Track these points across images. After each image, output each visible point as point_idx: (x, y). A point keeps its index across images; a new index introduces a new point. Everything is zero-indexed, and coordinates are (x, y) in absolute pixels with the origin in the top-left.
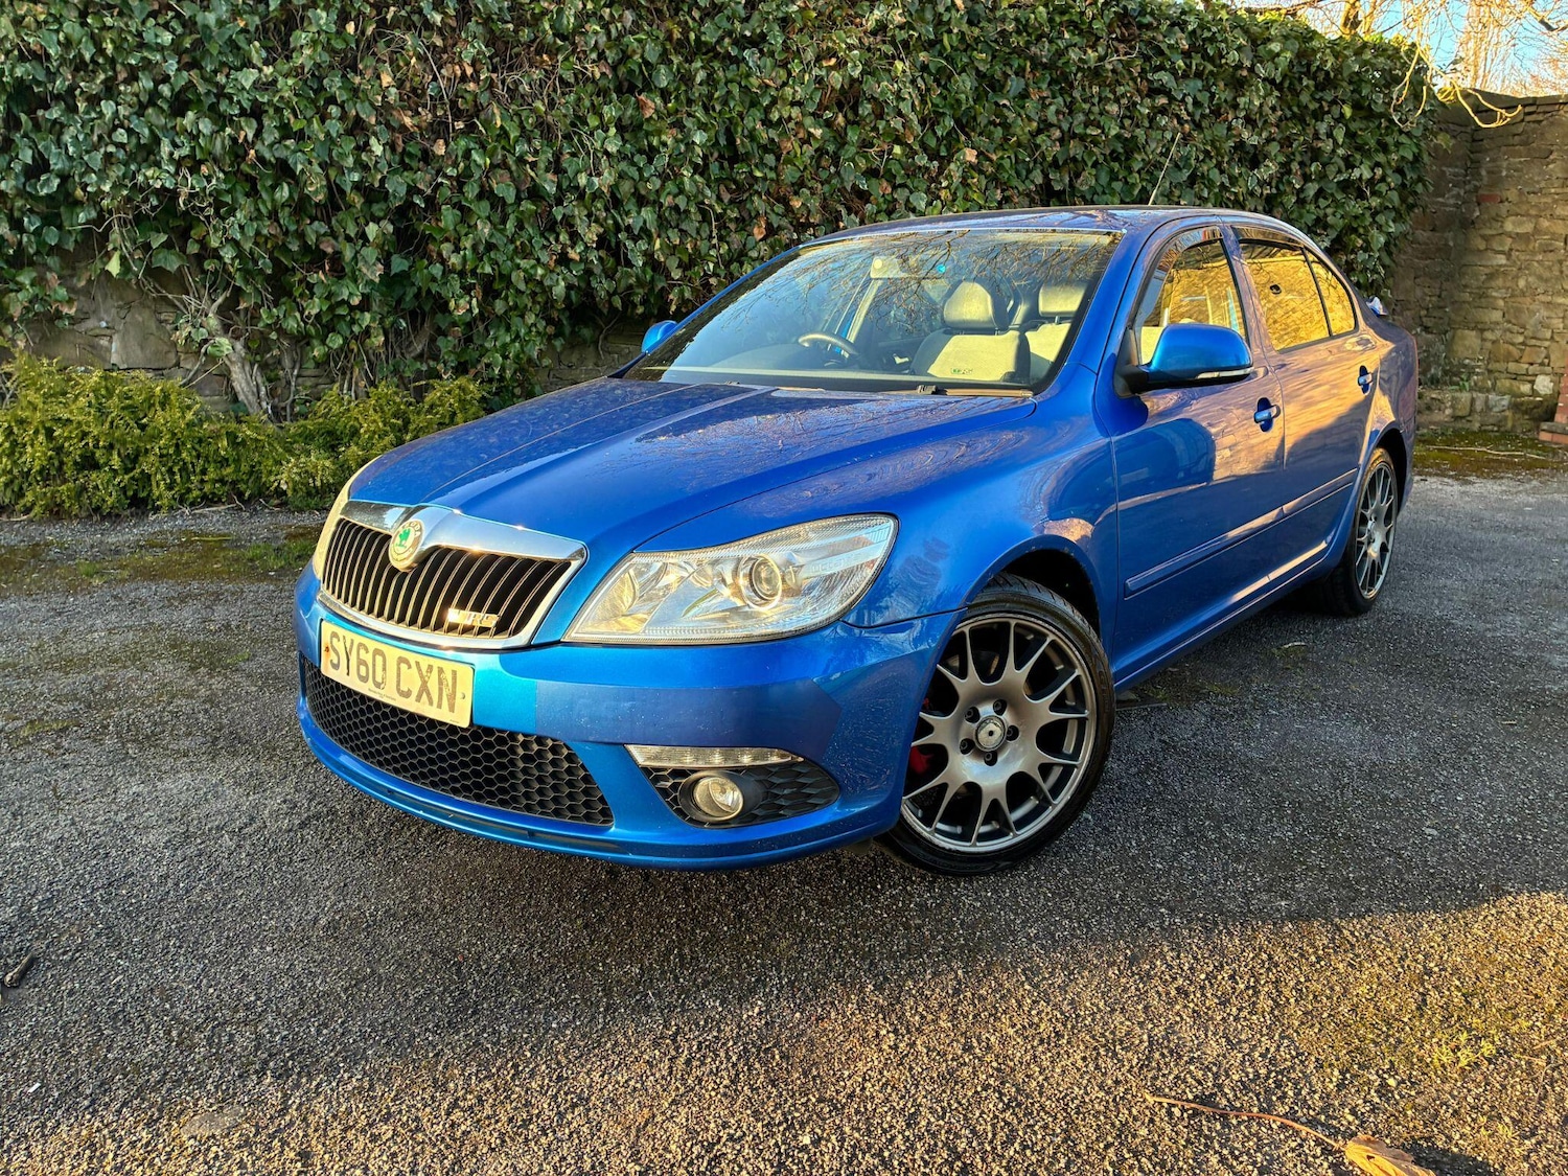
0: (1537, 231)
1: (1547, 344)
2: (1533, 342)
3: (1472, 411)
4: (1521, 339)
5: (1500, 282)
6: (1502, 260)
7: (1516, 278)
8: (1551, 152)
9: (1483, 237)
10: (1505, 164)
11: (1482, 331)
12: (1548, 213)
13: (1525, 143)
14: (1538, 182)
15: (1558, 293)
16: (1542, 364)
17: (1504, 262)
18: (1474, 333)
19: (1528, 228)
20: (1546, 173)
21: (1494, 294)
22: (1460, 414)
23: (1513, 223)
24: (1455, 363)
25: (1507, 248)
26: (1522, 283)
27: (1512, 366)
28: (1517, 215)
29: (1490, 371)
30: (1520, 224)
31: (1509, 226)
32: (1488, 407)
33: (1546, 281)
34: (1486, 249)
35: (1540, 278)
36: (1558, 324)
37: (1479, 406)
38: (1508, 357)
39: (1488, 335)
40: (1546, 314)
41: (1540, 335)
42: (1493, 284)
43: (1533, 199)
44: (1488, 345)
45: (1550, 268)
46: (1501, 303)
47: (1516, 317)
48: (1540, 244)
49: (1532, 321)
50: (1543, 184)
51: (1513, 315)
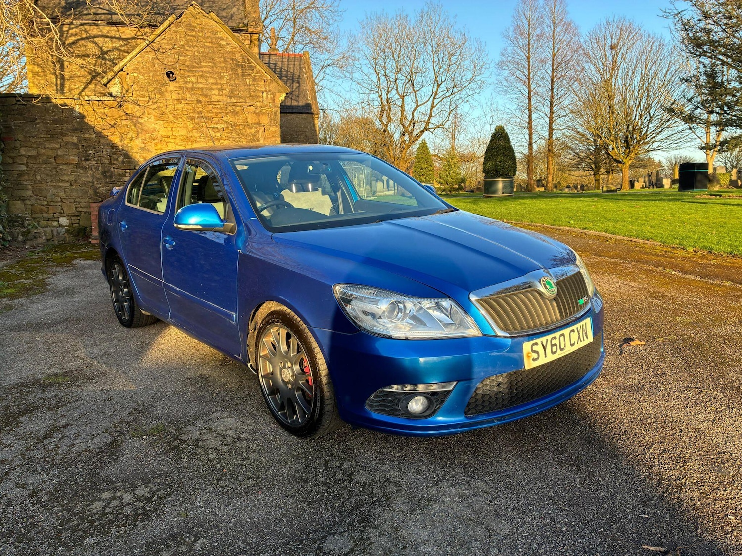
0: (38, 154)
1: (60, 204)
2: (52, 203)
3: (53, 236)
4: (46, 203)
5: (26, 177)
6: (24, 168)
7: (34, 175)
8: (36, 119)
9: (10, 157)
10: (12, 123)
11: (24, 200)
12: (43, 146)
13: (21, 114)
14: (33, 132)
15: (59, 181)
16: (60, 213)
17: (25, 168)
18: (19, 202)
19: (34, 153)
20: (35, 128)
21: (25, 183)
22: (49, 238)
23: (25, 151)
24: (13, 216)
25: (25, 162)
26: (38, 178)
27: (45, 215)
28: (26, 147)
29: (34, 219)
30: (29, 151)
31: (23, 151)
32: (59, 234)
33: (51, 176)
34: (14, 163)
35: (47, 175)
36: (62, 194)
37: (55, 233)
38: (41, 211)
39: (28, 202)
40: (55, 191)
41: (55, 200)
42: (23, 179)
43: (33, 140)
44: (29, 207)
45: (51, 171)
46: (30, 187)
47: (41, 193)
48: (43, 160)
49: (49, 194)
50: (36, 133)
51: (37, 192)
